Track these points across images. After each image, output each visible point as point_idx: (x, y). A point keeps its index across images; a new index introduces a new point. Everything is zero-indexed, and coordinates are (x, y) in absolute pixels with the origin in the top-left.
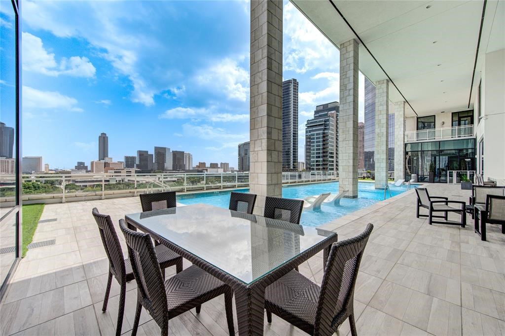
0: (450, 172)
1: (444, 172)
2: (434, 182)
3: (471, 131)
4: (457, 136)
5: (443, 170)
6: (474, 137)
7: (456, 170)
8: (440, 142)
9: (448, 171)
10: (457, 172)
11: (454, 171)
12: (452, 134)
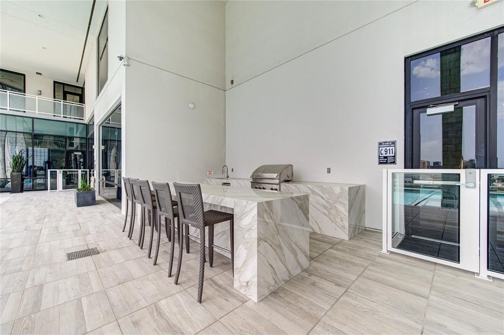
0: (51, 171)
1: (42, 172)
2: (22, 191)
3: (80, 112)
4: (62, 116)
5: (41, 169)
6: (86, 121)
7: (61, 168)
8: (33, 118)
9: (49, 171)
10: (63, 171)
11: (57, 170)
12: (54, 111)
